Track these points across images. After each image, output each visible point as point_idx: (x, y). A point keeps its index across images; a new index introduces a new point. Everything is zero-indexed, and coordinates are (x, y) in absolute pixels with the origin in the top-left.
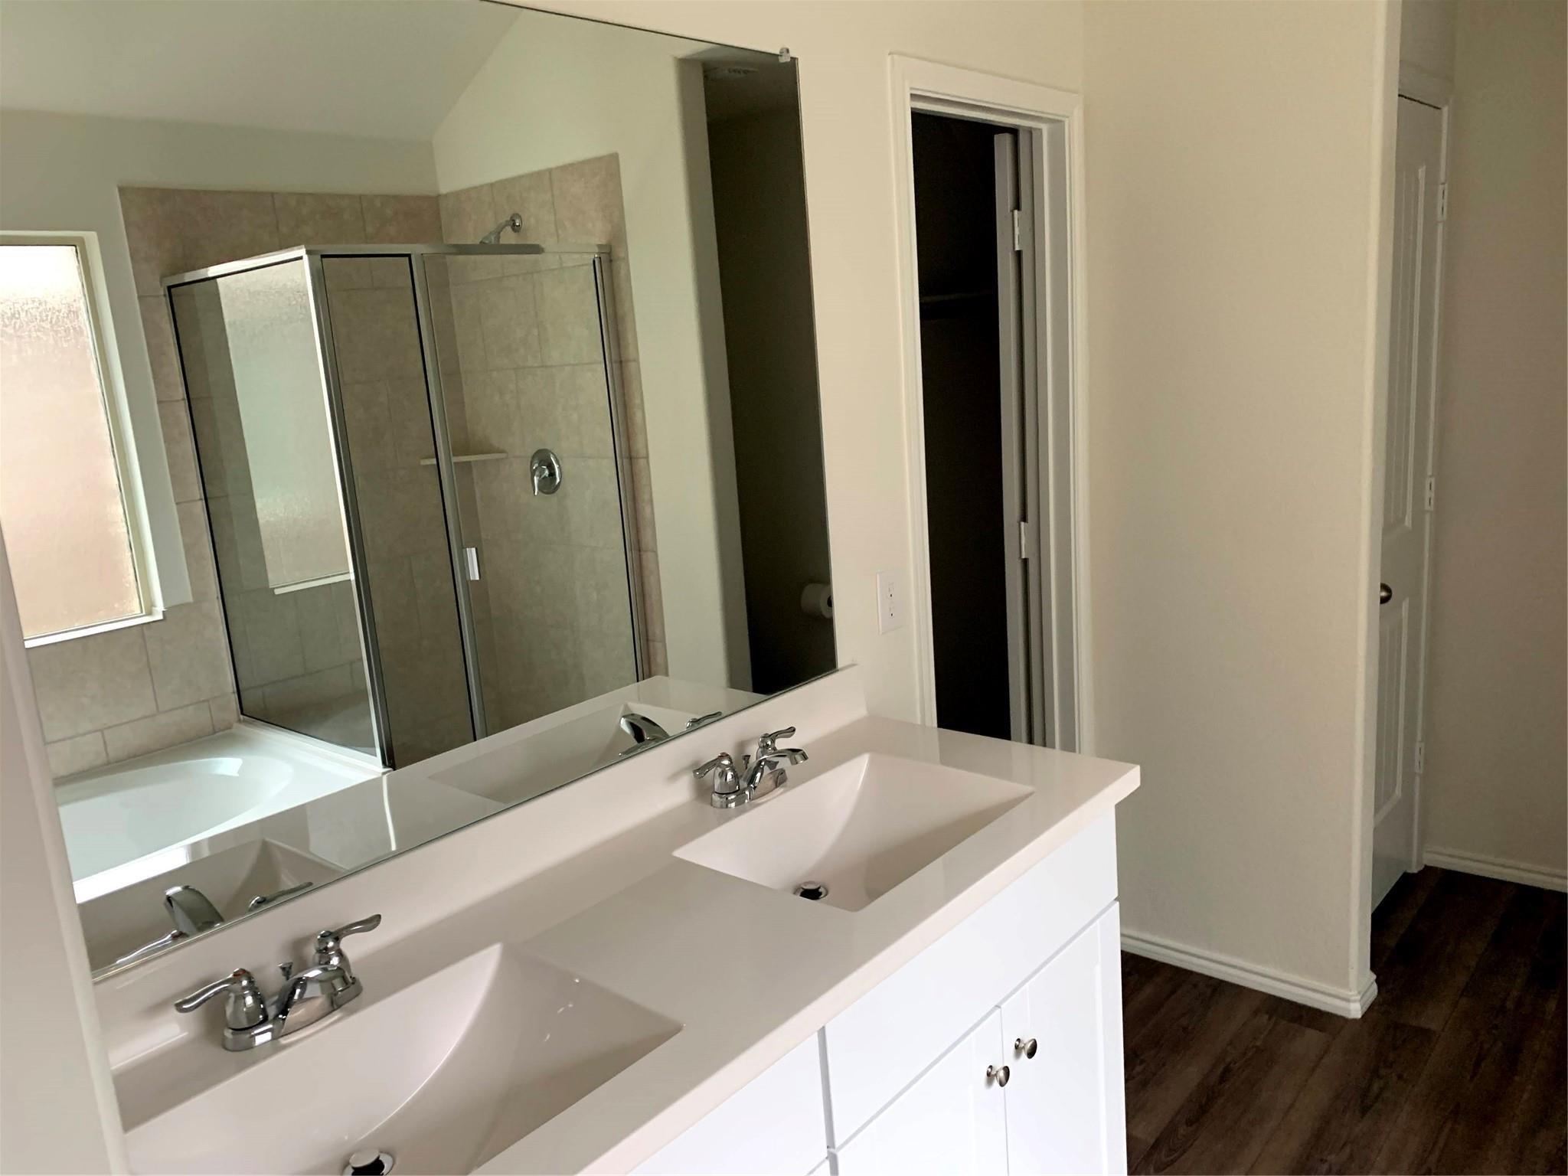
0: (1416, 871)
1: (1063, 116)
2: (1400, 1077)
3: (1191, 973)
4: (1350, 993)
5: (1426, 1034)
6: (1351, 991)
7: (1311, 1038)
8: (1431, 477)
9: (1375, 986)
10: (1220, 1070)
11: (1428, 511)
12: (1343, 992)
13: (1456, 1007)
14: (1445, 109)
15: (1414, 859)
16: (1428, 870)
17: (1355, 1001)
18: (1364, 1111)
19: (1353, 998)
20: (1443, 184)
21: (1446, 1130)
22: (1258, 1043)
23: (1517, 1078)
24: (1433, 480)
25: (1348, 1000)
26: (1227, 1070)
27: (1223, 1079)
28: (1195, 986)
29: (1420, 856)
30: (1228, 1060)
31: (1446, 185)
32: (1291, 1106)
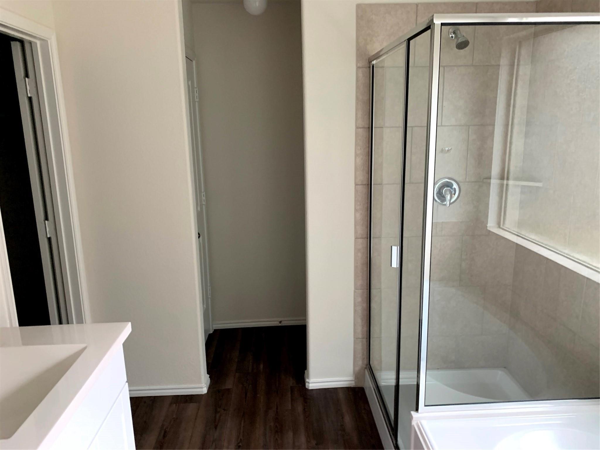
0: (212, 332)
1: (48, 38)
2: (224, 410)
3: (142, 397)
4: (202, 385)
5: (229, 390)
6: (202, 384)
7: (192, 407)
8: (203, 192)
9: (209, 379)
10: (163, 432)
11: (204, 204)
12: (200, 385)
13: (235, 378)
14: (194, 61)
15: (211, 328)
16: (215, 331)
17: (204, 387)
18: (216, 427)
19: (204, 386)
20: (196, 88)
21: (242, 423)
22: (174, 416)
23: (258, 395)
24: (204, 193)
25: (202, 388)
26: (165, 432)
27: (164, 436)
28: (145, 402)
29: (212, 327)
30: (164, 428)
31: (197, 89)
32: (192, 436)
